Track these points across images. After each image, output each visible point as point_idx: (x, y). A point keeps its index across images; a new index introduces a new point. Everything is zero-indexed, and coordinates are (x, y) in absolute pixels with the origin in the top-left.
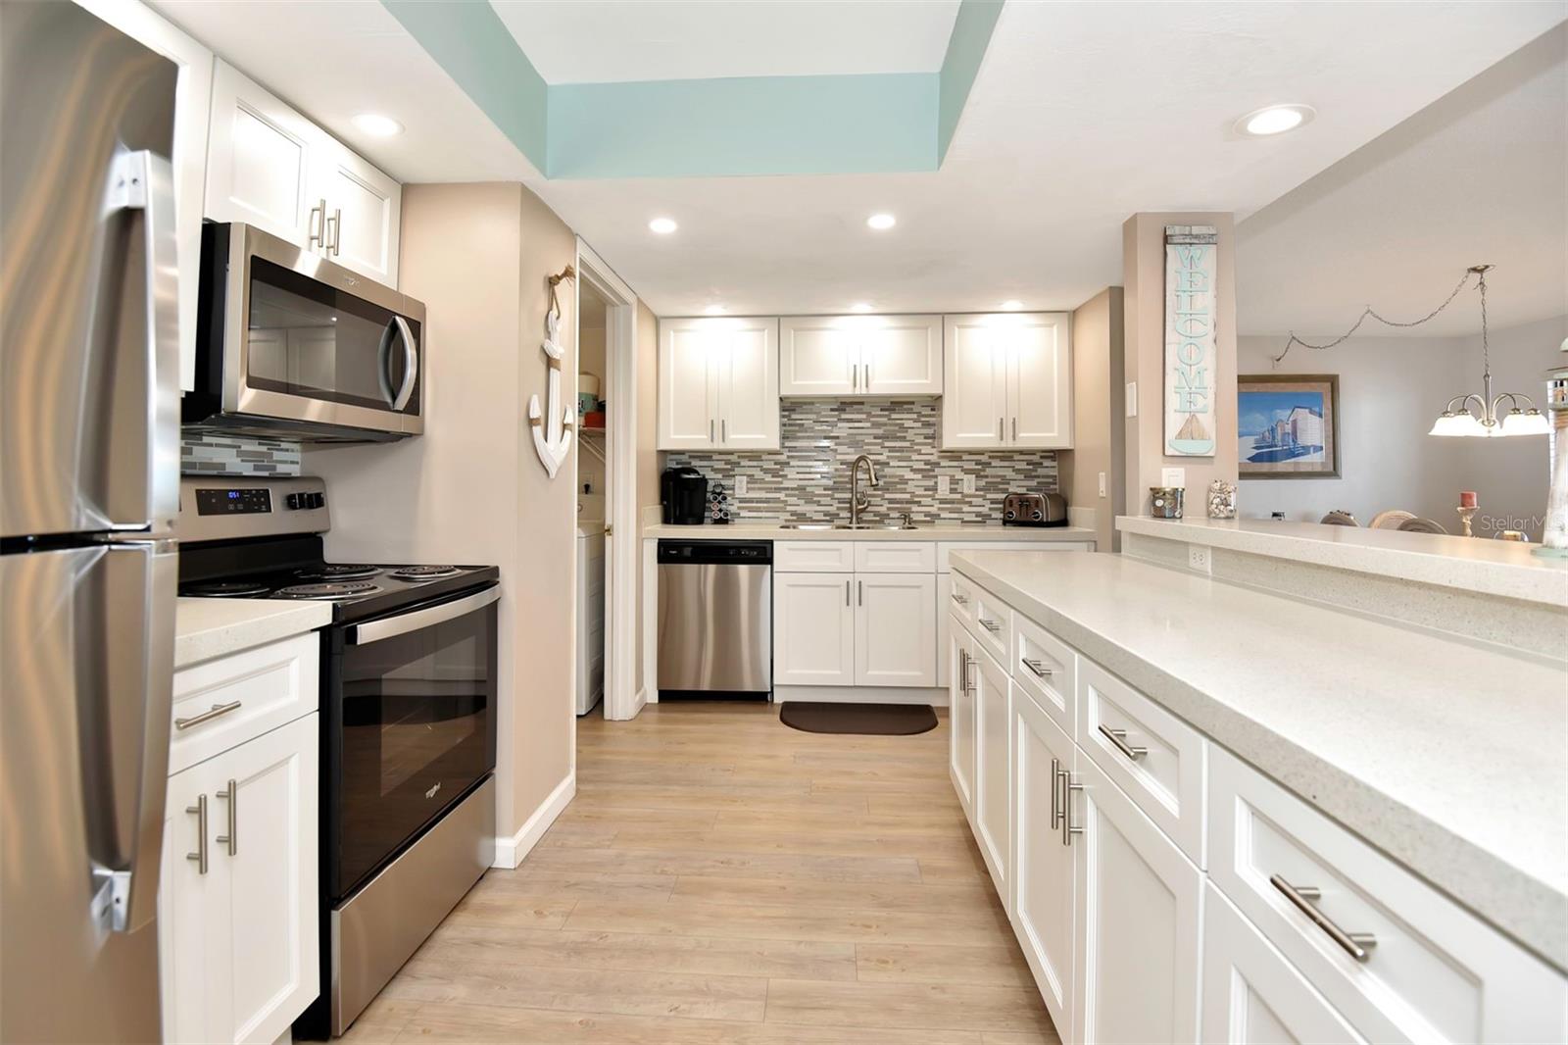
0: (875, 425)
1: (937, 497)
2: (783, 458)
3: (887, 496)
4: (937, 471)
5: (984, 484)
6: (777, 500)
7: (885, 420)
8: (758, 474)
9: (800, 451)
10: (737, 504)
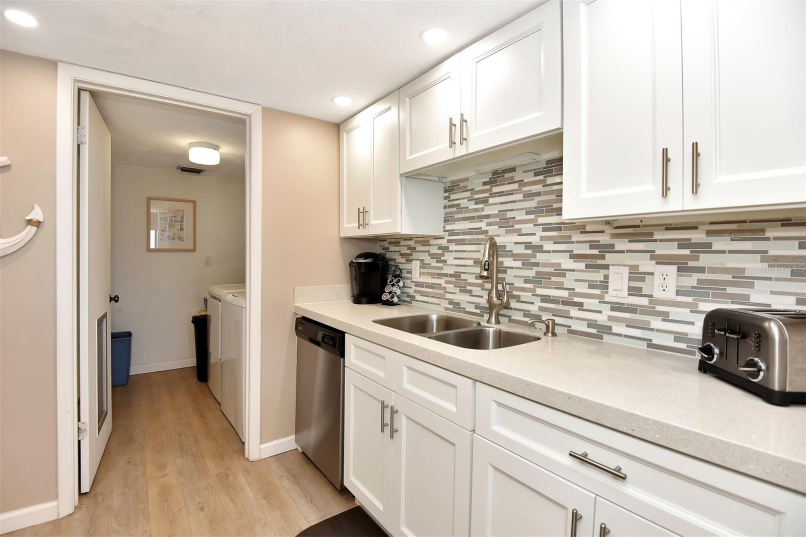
0: (529, 196)
1: (607, 298)
2: (443, 242)
3: (540, 291)
4: (609, 258)
7: (538, 188)
8: (427, 259)
9: (458, 234)
10: (414, 287)
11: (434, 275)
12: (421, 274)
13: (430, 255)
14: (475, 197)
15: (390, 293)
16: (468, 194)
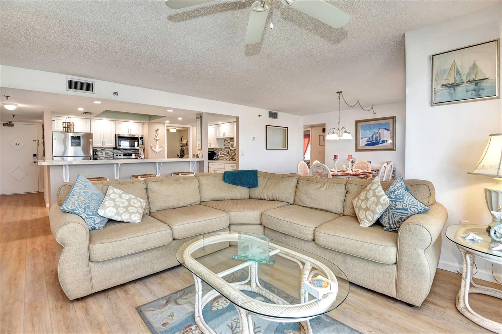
2: (224, 149)
10: (219, 157)
12: (220, 154)
13: (222, 151)
15: (215, 158)
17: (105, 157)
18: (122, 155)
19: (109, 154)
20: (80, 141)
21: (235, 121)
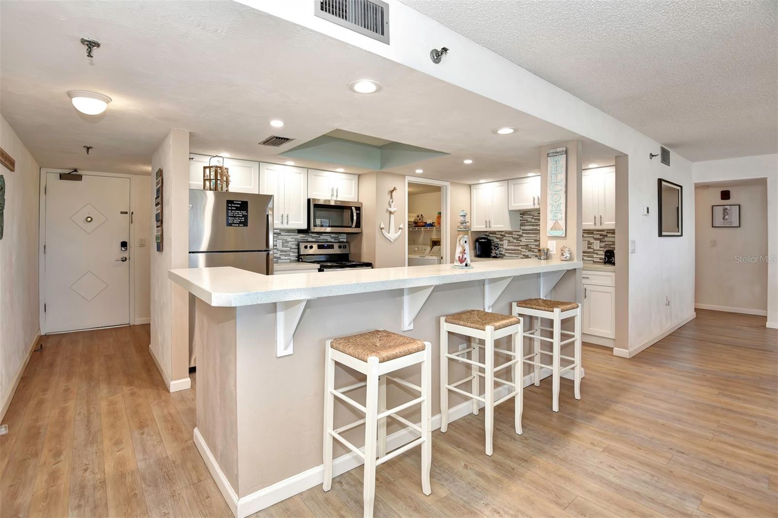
2: (520, 233)
5: (604, 245)
6: (518, 250)
8: (512, 240)
9: (527, 230)
10: (504, 251)
11: (515, 246)
12: (508, 245)
13: (513, 238)
14: (535, 218)
15: (495, 253)
16: (532, 216)
17: (282, 251)
18: (315, 246)
19: (290, 244)
20: (247, 212)
21: (614, 164)
